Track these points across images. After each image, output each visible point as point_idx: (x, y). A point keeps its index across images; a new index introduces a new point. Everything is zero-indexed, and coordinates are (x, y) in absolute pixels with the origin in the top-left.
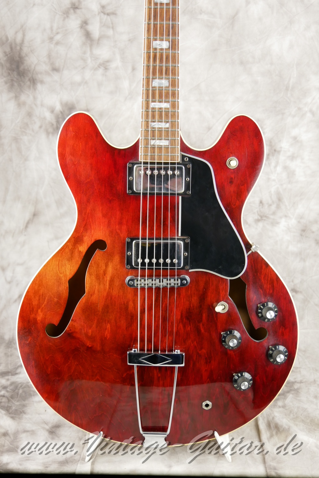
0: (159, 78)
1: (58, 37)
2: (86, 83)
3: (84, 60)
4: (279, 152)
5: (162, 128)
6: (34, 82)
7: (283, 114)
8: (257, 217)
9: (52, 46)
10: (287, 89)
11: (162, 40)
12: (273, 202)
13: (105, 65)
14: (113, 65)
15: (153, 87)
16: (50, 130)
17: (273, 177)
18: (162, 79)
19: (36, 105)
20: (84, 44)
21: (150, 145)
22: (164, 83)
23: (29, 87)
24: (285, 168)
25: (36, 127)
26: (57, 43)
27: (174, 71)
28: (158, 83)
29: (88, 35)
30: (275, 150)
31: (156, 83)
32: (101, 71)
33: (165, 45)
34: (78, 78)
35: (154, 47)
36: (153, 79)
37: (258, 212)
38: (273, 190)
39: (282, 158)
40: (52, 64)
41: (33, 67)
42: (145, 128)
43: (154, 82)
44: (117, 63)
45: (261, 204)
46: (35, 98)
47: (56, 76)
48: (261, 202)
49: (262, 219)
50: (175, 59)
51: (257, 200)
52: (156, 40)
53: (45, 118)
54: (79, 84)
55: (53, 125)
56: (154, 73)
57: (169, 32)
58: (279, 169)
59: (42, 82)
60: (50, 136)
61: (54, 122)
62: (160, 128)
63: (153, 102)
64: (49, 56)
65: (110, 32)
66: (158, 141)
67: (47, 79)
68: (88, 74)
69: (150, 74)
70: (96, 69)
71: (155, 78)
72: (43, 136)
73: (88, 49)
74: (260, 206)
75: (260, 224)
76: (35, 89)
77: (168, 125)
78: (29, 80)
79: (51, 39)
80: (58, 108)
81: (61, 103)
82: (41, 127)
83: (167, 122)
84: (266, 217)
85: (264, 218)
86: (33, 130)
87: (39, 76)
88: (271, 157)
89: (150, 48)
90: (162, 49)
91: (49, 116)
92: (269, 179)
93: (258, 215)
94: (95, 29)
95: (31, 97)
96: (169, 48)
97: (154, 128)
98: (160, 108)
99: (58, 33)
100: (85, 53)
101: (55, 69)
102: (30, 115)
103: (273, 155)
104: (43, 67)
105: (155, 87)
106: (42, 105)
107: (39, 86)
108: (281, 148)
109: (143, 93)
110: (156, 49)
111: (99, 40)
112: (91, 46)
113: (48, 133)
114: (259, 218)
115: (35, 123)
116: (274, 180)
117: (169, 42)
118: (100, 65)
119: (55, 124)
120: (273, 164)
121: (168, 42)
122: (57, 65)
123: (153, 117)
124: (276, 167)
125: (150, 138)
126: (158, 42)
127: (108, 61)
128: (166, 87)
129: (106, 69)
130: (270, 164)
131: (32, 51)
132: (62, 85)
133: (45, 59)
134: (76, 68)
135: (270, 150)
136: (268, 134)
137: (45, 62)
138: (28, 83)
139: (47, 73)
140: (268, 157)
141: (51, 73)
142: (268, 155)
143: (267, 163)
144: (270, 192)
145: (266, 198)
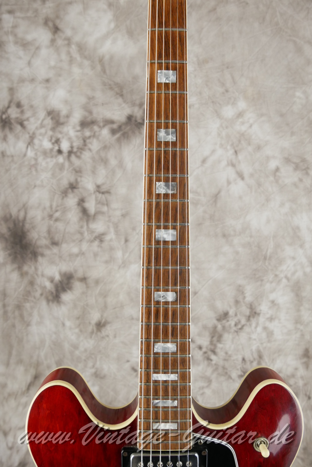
0: (164, 342)
1: (57, 214)
2: (83, 254)
3: (82, 234)
4: (259, 314)
5: (168, 407)
6: (35, 255)
7: (262, 280)
8: (240, 373)
9: (52, 222)
10: (265, 259)
11: (167, 290)
12: (254, 359)
13: (100, 238)
14: (107, 238)
15: (155, 354)
16: (50, 298)
17: (254, 336)
18: (168, 342)
19: (37, 275)
20: (81, 219)
21: (153, 430)
22: (171, 347)
23: (31, 259)
24: (265, 328)
25: (38, 294)
26: (57, 220)
27: (183, 332)
28: (162, 347)
29: (85, 211)
30: (255, 313)
31: (159, 347)
32: (96, 243)
33: (170, 296)
34: (75, 250)
35: (156, 300)
36: (154, 342)
37: (241, 368)
38: (254, 348)
39: (261, 319)
40: (52, 239)
41: (34, 241)
42: (145, 406)
43: (156, 347)
44: (111, 236)
45: (244, 361)
46: (36, 269)
47: (55, 250)
48: (244, 359)
50: (184, 316)
51: (240, 358)
52: (158, 290)
53: (45, 287)
54: (77, 255)
55: (52, 293)
56: (156, 335)
57: (176, 279)
58: (259, 329)
59: (42, 255)
60: (51, 303)
61: (54, 290)
62: (165, 407)
63: (154, 372)
64: (49, 232)
65: (105, 209)
66: (163, 424)
67: (47, 252)
68: (85, 246)
69: (150, 335)
70: (92, 241)
71: (159, 342)
72: (44, 303)
73: (85, 224)
74: (242, 363)
76: (36, 261)
77: (176, 403)
78: (31, 253)
79: (51, 216)
80: (57, 278)
81: (60, 274)
82: (42, 295)
83: (175, 399)
86: (35, 298)
87: (40, 250)
88: (251, 319)
89: (150, 301)
90: (167, 303)
91: (48, 285)
92: (250, 338)
93: (242, 371)
94: (91, 206)
95: (33, 268)
96: (176, 300)
97: (157, 407)
98: (166, 381)
99: (57, 211)
100: (82, 227)
101: (55, 243)
102: (32, 283)
103: (254, 317)
104: (44, 242)
105: (157, 353)
106: (43, 275)
107: (40, 259)
108: (261, 310)
109: (141, 361)
110: (158, 303)
111: (95, 215)
112: (88, 221)
113: (48, 301)
114: (243, 374)
115: (37, 291)
116: (255, 340)
117: (176, 293)
118: (96, 238)
119: (54, 292)
120: (254, 325)
121: (174, 293)
122: (56, 239)
123: (156, 393)
124: (256, 327)
125: (151, 420)
126: (161, 293)
127: (103, 234)
128: (173, 353)
129: (101, 241)
130: (250, 325)
131: (34, 227)
132: (60, 257)
133: (45, 235)
134: (74, 241)
135: (250, 312)
136: (249, 298)
137: (45, 237)
138: (30, 255)
139: (47, 247)
140: (249, 319)
141: (51, 246)
142: (249, 317)
143: (248, 324)
144: (251, 350)
145: (248, 356)
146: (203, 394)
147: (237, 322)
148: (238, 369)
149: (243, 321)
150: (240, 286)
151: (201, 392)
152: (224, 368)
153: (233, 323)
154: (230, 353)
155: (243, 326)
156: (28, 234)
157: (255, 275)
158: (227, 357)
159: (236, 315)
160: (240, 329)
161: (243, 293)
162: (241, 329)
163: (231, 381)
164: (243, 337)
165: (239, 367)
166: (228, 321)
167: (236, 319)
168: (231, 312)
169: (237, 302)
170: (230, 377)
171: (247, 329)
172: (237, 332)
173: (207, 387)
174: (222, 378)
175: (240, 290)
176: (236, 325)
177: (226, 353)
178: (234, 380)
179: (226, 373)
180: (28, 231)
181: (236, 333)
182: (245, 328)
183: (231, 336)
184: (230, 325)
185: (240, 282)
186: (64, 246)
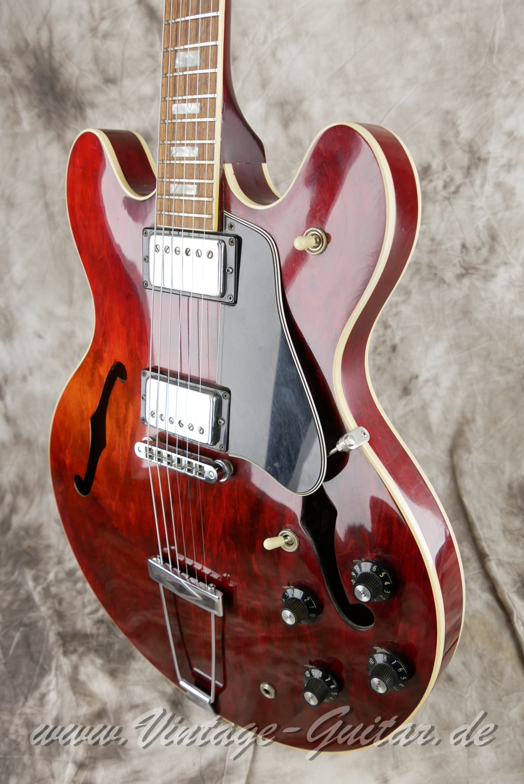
1: (105, 25)
4: (486, 161)
6: (80, 108)
7: (488, 95)
8: (459, 270)
9: (98, 42)
10: (491, 51)
12: (483, 243)
17: (479, 202)
20: (148, 30)
23: (76, 118)
24: (499, 185)
26: (105, 36)
30: (479, 159)
34: (146, 90)
37: (460, 262)
38: (481, 223)
39: (491, 169)
40: (103, 72)
41: (74, 83)
45: (464, 250)
47: (113, 92)
48: (464, 246)
49: (469, 273)
51: (457, 244)
54: (150, 99)
58: (489, 188)
59: (93, 105)
64: (96, 60)
67: (100, 99)
74: (462, 252)
75: (466, 281)
76: (84, 119)
78: (73, 105)
79: (94, 30)
84: (474, 268)
85: (471, 271)
87: (87, 96)
88: (473, 171)
92: (473, 207)
93: (461, 266)
99: (103, 19)
101: (110, 81)
103: (477, 168)
104: (90, 80)
107: (89, 113)
108: (489, 153)
114: (464, 271)
116: (482, 208)
120: (478, 182)
122: (111, 72)
124: (482, 185)
130: (472, 183)
131: (68, 56)
132: (124, 105)
133: (91, 66)
134: (142, 73)
135: (470, 160)
136: (466, 134)
137: (91, 72)
138: (73, 111)
139: (98, 89)
140: (468, 172)
141: (103, 87)
142: (469, 168)
143: (467, 181)
144: (477, 228)
145: (471, 239)
146: (397, 314)
147: (448, 180)
148: (454, 265)
149: (459, 178)
150: (447, 112)
151: (394, 310)
152: (430, 266)
153: (440, 184)
154: (438, 238)
155: (458, 187)
156: (62, 70)
157: (473, 86)
158: (435, 246)
159: (444, 168)
160: (453, 192)
161: (454, 125)
162: (455, 192)
163: (445, 287)
164: (460, 206)
165: (456, 261)
166: (431, 181)
167: (445, 176)
168: (436, 165)
169: (444, 144)
170: (442, 281)
171: (465, 191)
172: (448, 199)
173: (404, 302)
174: (429, 285)
175: (448, 120)
176: (445, 187)
177: (433, 240)
178: (449, 285)
179: (436, 274)
180: (61, 65)
181: (446, 202)
182: (462, 189)
183: (438, 208)
184: (435, 188)
185: (447, 104)
186: (127, 83)
